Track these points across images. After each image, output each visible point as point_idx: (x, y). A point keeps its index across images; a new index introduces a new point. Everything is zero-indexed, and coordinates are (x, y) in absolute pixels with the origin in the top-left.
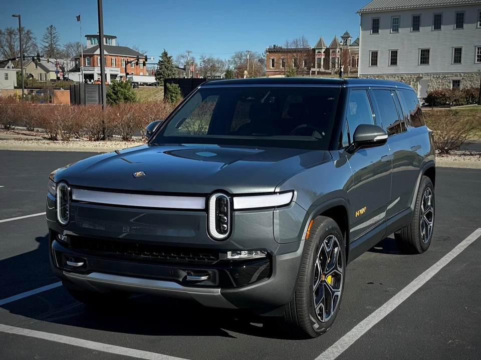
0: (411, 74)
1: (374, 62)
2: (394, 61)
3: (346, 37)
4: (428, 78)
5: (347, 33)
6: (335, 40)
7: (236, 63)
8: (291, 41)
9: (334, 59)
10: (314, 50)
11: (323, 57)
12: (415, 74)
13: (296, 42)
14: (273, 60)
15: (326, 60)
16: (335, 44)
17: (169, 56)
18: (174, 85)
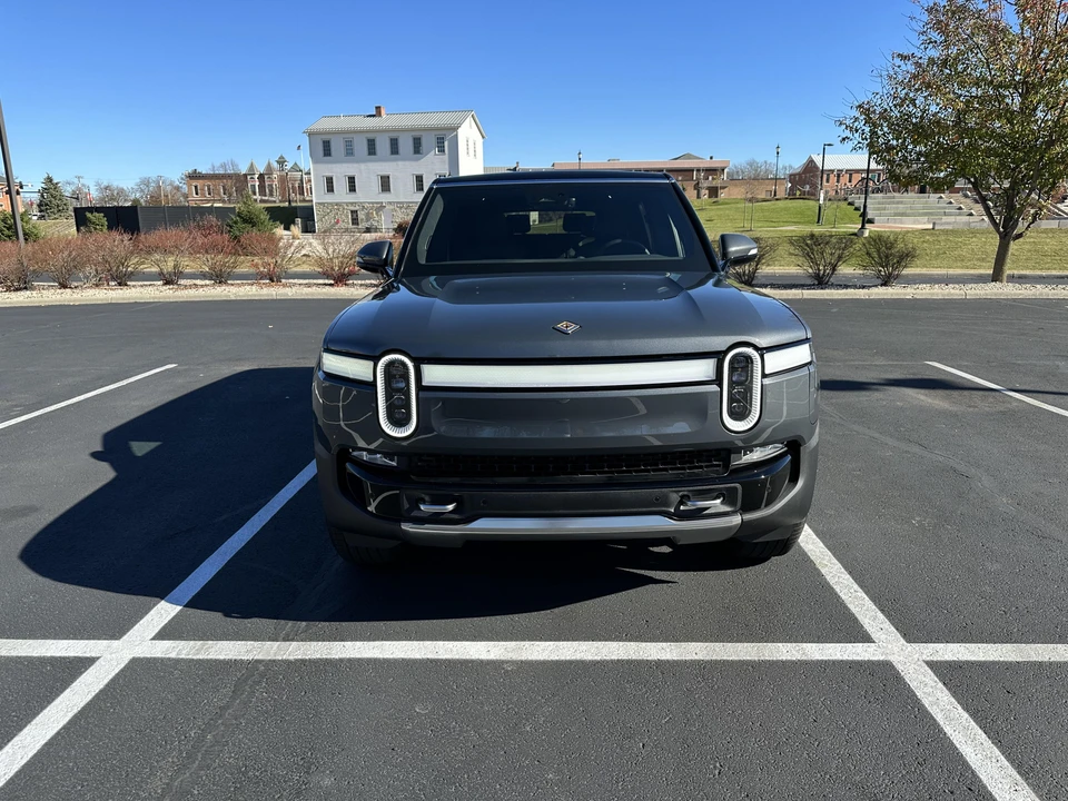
0: (372, 203)
1: (330, 189)
2: (352, 188)
3: (281, 162)
4: (392, 207)
5: (282, 157)
6: (269, 164)
7: (142, 191)
8: (217, 164)
9: (271, 186)
10: (245, 175)
11: (257, 184)
12: (377, 203)
13: (224, 166)
14: (196, 187)
15: (262, 187)
16: (269, 170)
17: (55, 181)
18: (97, 214)
